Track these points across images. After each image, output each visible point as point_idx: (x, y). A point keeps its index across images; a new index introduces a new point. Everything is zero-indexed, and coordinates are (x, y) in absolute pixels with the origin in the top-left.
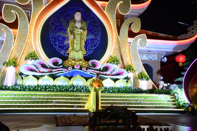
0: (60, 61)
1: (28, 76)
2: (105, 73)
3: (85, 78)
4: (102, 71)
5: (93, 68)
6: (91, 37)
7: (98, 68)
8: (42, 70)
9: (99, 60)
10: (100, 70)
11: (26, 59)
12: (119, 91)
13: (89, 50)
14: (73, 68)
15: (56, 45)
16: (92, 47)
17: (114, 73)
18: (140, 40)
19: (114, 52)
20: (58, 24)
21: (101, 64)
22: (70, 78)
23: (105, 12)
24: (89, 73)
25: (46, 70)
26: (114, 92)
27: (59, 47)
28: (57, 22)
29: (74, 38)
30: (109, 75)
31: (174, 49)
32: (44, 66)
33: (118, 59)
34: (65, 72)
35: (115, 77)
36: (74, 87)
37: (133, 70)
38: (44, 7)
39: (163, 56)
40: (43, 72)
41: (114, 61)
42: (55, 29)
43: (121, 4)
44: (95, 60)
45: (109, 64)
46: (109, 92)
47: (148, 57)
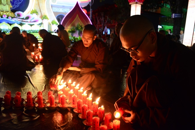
5: (18, 17)
7: (22, 17)
9: (23, 12)
10: (23, 19)
13: (16, 4)
14: (2, 17)
16: (18, 2)
17: (33, 20)
21: (24, 14)
30: (27, 22)
35: (32, 23)
37: (47, 18)
41: (35, 12)
44: (20, 12)
45: (30, 15)
47: (64, 10)
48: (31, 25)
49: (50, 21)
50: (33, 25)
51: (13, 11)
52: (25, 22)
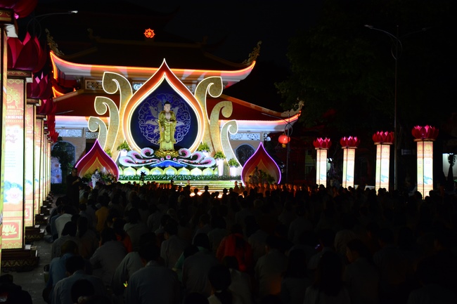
0: (152, 151)
1: (127, 167)
2: (194, 162)
3: (175, 168)
4: (192, 160)
5: (183, 157)
6: (181, 123)
7: (188, 156)
8: (137, 161)
9: (188, 148)
10: (189, 159)
11: (118, 149)
12: (206, 178)
13: (179, 137)
14: (165, 159)
15: (146, 134)
16: (182, 134)
17: (203, 161)
18: (230, 126)
19: (205, 138)
20: (147, 113)
21: (191, 151)
22: (163, 168)
23: (194, 96)
24: (179, 163)
25: (140, 161)
26: (201, 180)
27: (149, 135)
28: (145, 111)
29: (165, 130)
30: (197, 164)
31: (275, 128)
32: (137, 157)
33: (209, 146)
34: (157, 162)
35: (203, 166)
36: (167, 176)
37: (223, 157)
38: (132, 95)
39: (266, 135)
40: (138, 163)
41: (204, 148)
42: (144, 118)
43: (212, 86)
44: (185, 149)
45: (199, 153)
46: (197, 180)
48: (202, 169)
49: (227, 160)
50: (205, 168)
51: (177, 147)
52: (194, 164)
